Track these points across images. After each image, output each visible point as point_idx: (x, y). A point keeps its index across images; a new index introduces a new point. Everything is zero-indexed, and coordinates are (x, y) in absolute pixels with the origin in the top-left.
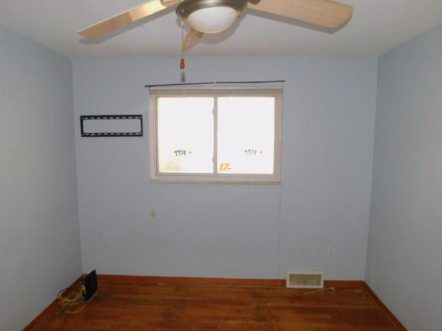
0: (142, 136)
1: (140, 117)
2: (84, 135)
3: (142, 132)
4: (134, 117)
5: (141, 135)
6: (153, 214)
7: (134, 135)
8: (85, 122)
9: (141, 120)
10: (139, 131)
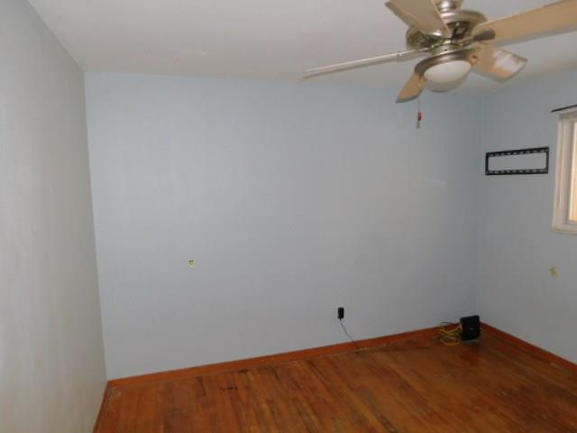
0: (547, 173)
1: (546, 150)
2: (488, 173)
3: (547, 168)
4: (539, 150)
5: (545, 171)
6: (553, 272)
7: (538, 172)
8: (491, 159)
9: (548, 153)
10: (544, 167)
